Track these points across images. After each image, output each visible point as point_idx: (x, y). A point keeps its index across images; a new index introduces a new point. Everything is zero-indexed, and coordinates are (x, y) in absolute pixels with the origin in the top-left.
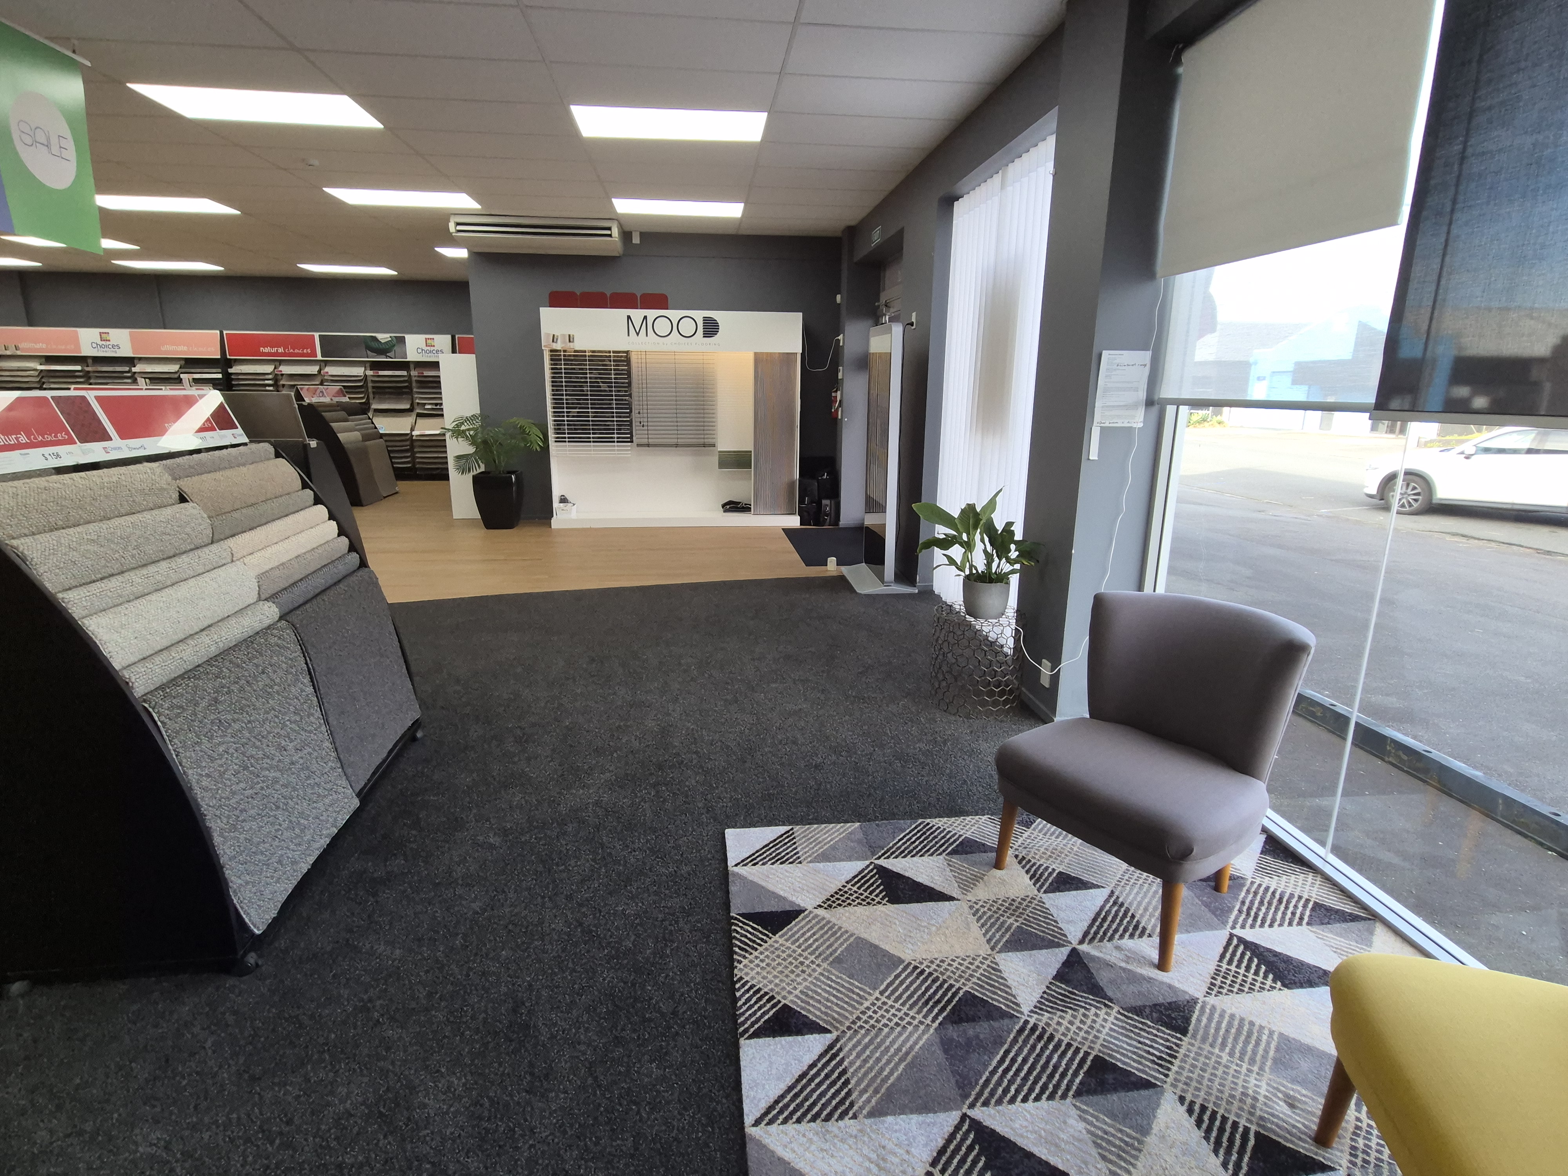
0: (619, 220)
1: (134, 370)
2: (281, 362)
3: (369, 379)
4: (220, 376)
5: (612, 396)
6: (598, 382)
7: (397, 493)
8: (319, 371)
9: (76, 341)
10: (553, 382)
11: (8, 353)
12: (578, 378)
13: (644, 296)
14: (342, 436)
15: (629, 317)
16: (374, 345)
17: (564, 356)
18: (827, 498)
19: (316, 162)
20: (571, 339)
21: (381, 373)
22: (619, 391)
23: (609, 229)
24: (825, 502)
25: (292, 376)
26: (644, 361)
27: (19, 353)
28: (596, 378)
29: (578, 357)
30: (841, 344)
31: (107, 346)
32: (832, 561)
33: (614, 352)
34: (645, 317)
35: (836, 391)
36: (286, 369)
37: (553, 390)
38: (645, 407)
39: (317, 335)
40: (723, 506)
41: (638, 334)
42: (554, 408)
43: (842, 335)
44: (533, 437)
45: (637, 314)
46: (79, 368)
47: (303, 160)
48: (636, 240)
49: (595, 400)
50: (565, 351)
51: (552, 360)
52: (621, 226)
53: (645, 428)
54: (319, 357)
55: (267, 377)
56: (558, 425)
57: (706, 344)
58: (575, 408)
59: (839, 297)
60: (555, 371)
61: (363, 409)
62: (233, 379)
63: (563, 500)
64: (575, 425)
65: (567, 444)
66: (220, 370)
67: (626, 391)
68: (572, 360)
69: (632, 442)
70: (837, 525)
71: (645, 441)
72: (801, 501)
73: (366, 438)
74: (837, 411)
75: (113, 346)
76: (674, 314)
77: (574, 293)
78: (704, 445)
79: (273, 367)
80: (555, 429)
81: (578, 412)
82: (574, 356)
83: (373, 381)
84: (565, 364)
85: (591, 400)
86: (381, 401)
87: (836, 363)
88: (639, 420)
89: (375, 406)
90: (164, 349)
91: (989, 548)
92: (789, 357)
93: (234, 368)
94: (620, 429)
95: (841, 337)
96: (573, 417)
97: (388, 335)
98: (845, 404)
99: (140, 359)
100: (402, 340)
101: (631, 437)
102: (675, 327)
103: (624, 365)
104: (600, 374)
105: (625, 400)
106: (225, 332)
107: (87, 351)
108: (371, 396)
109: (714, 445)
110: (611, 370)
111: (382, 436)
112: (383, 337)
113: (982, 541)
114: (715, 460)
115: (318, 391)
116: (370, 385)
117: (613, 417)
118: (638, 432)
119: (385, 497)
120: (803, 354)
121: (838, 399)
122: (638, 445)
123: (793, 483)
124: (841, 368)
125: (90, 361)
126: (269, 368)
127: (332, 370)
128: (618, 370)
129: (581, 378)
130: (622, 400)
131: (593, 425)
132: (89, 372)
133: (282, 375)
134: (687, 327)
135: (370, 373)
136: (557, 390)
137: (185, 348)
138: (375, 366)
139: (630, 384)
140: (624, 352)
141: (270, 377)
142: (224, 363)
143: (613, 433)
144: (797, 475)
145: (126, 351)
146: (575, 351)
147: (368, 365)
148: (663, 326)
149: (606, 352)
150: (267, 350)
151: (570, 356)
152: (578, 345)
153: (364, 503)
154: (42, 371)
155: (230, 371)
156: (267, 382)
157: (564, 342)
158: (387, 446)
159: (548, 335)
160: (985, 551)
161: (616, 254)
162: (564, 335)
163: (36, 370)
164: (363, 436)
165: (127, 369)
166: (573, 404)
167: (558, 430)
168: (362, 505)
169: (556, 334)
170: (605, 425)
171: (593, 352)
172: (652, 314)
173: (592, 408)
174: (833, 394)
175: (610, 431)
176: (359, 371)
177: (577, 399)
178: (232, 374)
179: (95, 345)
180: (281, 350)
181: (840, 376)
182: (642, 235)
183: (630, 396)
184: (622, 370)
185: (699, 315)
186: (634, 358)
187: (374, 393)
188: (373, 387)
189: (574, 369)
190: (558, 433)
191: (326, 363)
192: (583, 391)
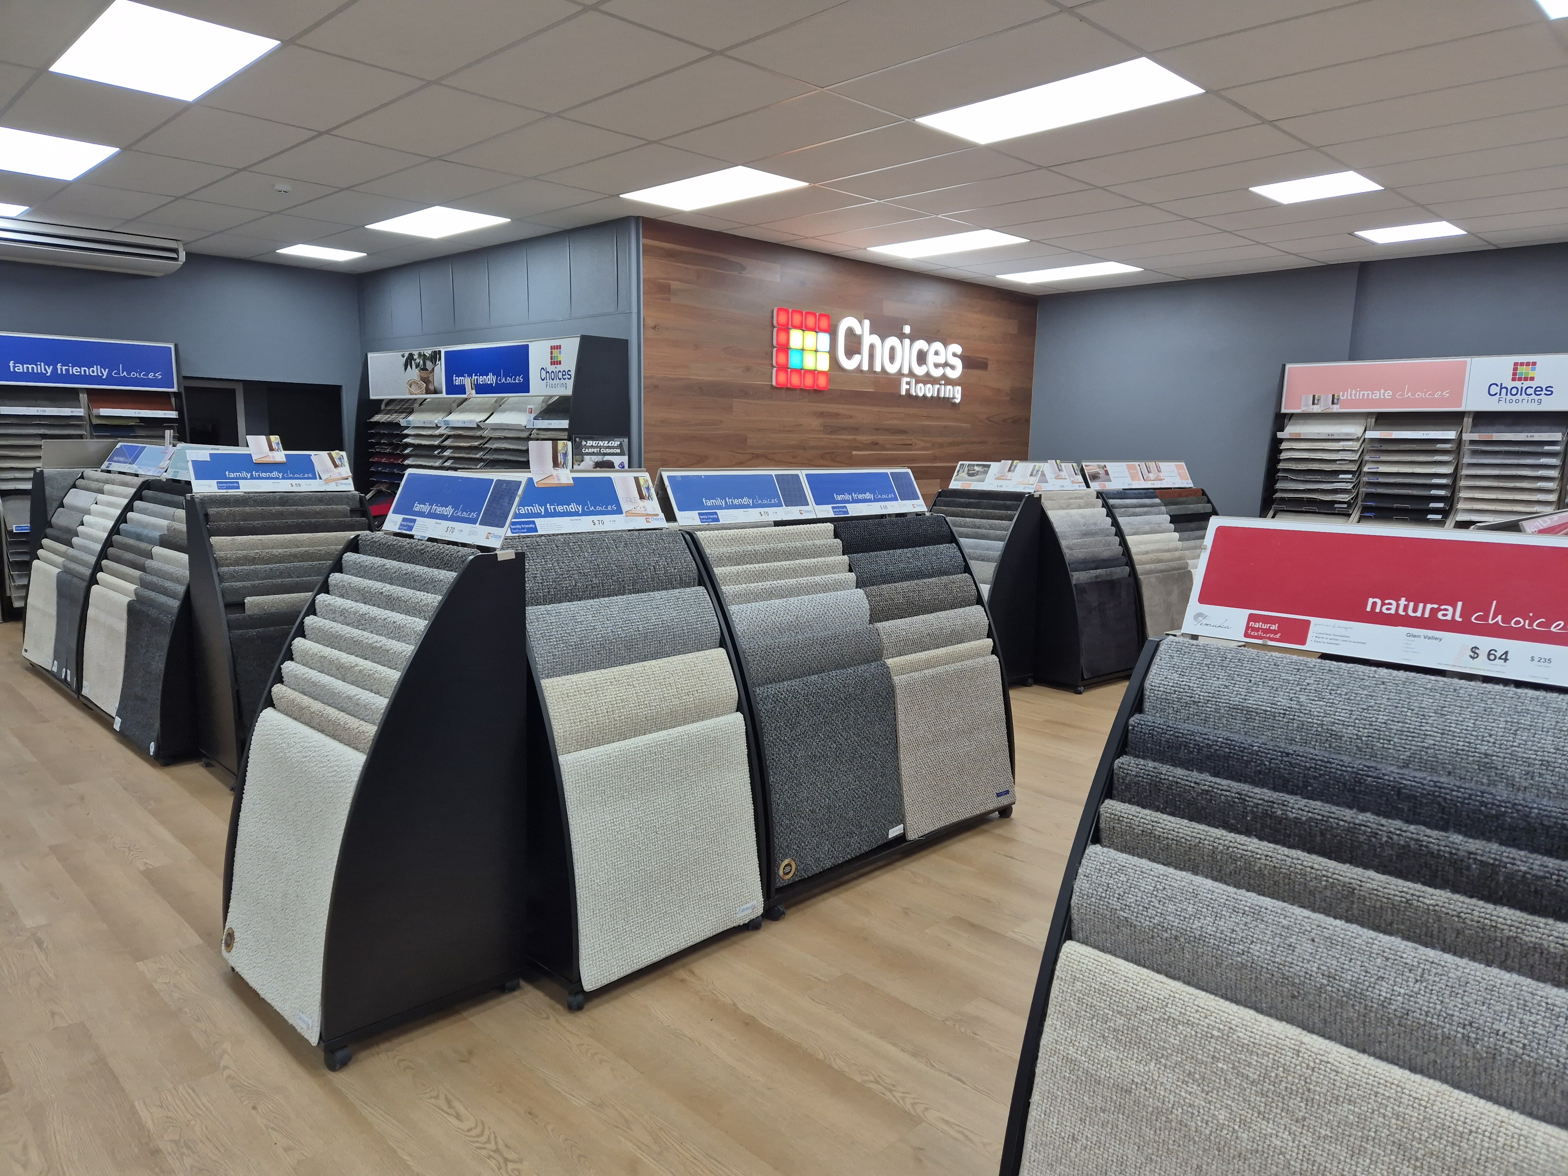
9: (1458, 384)
11: (1316, 409)
27: (1336, 409)
46: (1447, 434)
75: (1537, 390)
107: (1473, 401)
125: (1468, 421)
163: (1355, 439)
179: (1494, 390)
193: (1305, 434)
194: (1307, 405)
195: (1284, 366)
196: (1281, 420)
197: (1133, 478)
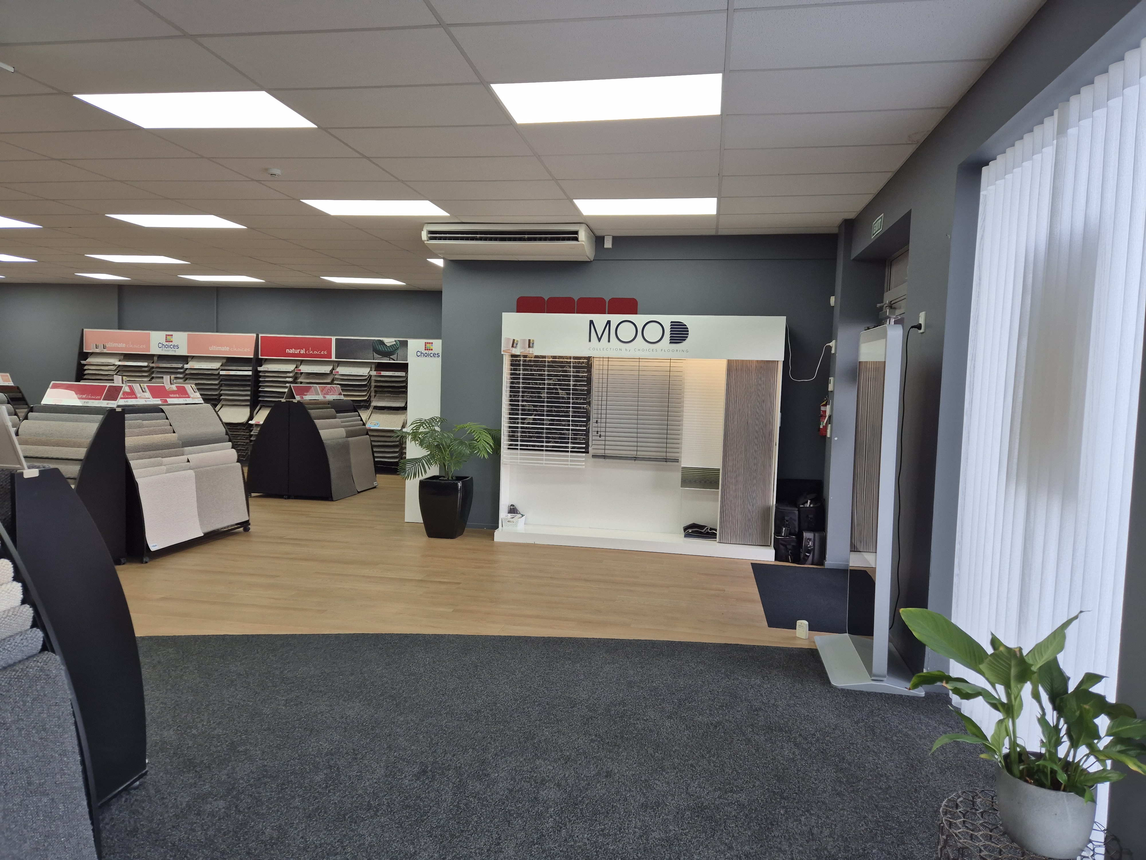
0: (588, 223)
1: (186, 366)
2: (302, 362)
3: (373, 378)
4: (250, 373)
5: (569, 403)
6: (557, 389)
7: (375, 487)
8: (331, 371)
9: (148, 342)
10: (511, 387)
11: (98, 351)
12: (536, 384)
13: (613, 301)
14: (324, 434)
15: (591, 322)
16: (380, 348)
17: (525, 361)
18: (809, 530)
19: (277, 171)
20: (530, 344)
21: (383, 373)
22: (577, 399)
23: (576, 233)
24: (807, 535)
25: (309, 375)
26: (605, 367)
27: (105, 351)
28: (555, 385)
29: (539, 362)
30: (833, 352)
31: (169, 346)
32: (803, 624)
33: (575, 358)
34: (609, 322)
35: (825, 405)
36: (305, 369)
37: (511, 396)
38: (604, 416)
39: (334, 339)
40: (686, 529)
41: (599, 340)
42: (510, 414)
43: (834, 341)
44: (481, 444)
45: (600, 319)
46: (145, 364)
47: (266, 170)
48: (608, 244)
49: (552, 407)
50: (525, 356)
51: (512, 365)
52: (590, 229)
53: (603, 438)
54: (333, 358)
55: (289, 375)
56: (513, 432)
57: (673, 351)
58: (531, 415)
59: (832, 299)
60: (514, 376)
61: (355, 407)
62: (260, 377)
63: (513, 510)
64: (529, 432)
65: (519, 452)
66: (250, 368)
67: (584, 399)
68: (531, 366)
69: (588, 452)
70: (822, 564)
71: (601, 452)
72: (778, 532)
73: (350, 434)
74: (825, 427)
75: (174, 346)
76: (640, 319)
77: (542, 299)
78: (666, 460)
79: (295, 366)
80: (509, 436)
81: (534, 419)
82: (535, 361)
83: (376, 381)
84: (524, 370)
85: (548, 406)
86: (382, 399)
87: (826, 372)
88: (596, 429)
89: (374, 404)
90: (212, 348)
91: (1051, 716)
92: (767, 366)
93: (263, 366)
94: (575, 439)
95: (832, 344)
96: (529, 423)
97: (393, 340)
98: (834, 419)
99: (193, 357)
100: (405, 344)
101: (587, 447)
102: (640, 332)
103: (583, 372)
104: (559, 380)
105: (583, 408)
106: (260, 335)
107: (155, 350)
108: (373, 394)
109: (676, 460)
110: (570, 376)
111: (367, 432)
112: (389, 341)
113: (1036, 696)
114: (677, 477)
115: (326, 389)
116: (373, 384)
117: (569, 425)
118: (594, 442)
119: (359, 492)
120: (785, 363)
121: (828, 414)
122: (594, 456)
123: (768, 509)
124: (831, 379)
125: (155, 358)
126: (291, 367)
127: (342, 370)
128: (578, 376)
129: (540, 384)
130: (580, 408)
131: (547, 433)
132: (153, 368)
133: (302, 373)
134: (653, 332)
135: (374, 373)
136: (515, 396)
137: (228, 349)
138: (380, 367)
139: (589, 391)
140: (585, 358)
141: (291, 375)
142: (257, 362)
143: (568, 443)
144: (773, 500)
145: (183, 351)
146: (536, 357)
147: (373, 366)
148: (626, 332)
149: (567, 358)
150: (292, 351)
151: (530, 361)
152: (537, 351)
153: (334, 498)
154: (119, 366)
155: (259, 369)
156: (287, 379)
157: (524, 348)
158: (372, 441)
159: (508, 339)
160: (1042, 720)
161: (586, 259)
162: (524, 340)
163: (114, 365)
164: (347, 432)
165: (180, 366)
166: (529, 410)
167: (512, 437)
168: (332, 500)
169: (516, 339)
170: (561, 434)
171: (554, 357)
172: (615, 319)
173: (548, 415)
174: (823, 408)
175: (563, 439)
176: (364, 371)
177: (534, 406)
178: (260, 372)
179: (160, 345)
180: (303, 352)
181: (831, 388)
182: (615, 239)
183: (589, 403)
184: (582, 377)
185: (667, 320)
186: (596, 366)
187: (376, 392)
188: (376, 386)
189: (533, 375)
190: (512, 440)
191: (339, 364)
192: (541, 397)
193: (94, 362)
194: (93, 349)
195: (83, 330)
196: (84, 356)
197: (4, 381)
